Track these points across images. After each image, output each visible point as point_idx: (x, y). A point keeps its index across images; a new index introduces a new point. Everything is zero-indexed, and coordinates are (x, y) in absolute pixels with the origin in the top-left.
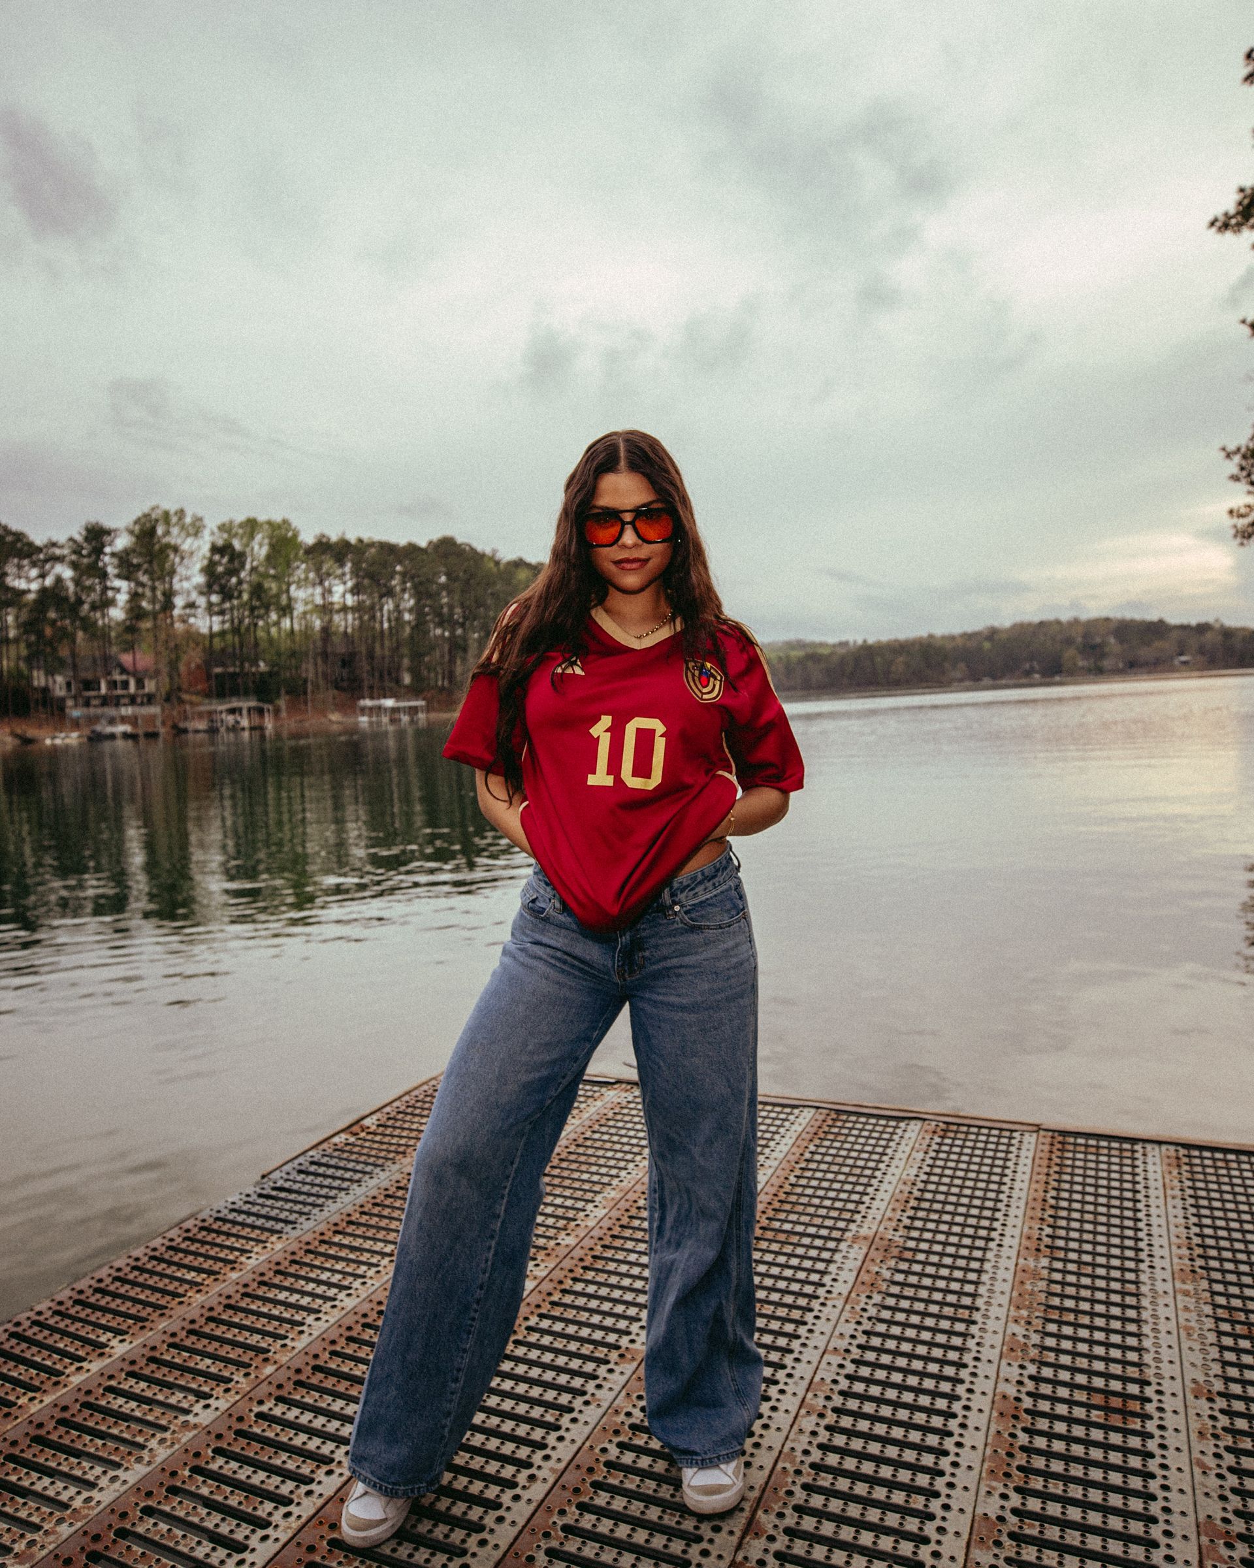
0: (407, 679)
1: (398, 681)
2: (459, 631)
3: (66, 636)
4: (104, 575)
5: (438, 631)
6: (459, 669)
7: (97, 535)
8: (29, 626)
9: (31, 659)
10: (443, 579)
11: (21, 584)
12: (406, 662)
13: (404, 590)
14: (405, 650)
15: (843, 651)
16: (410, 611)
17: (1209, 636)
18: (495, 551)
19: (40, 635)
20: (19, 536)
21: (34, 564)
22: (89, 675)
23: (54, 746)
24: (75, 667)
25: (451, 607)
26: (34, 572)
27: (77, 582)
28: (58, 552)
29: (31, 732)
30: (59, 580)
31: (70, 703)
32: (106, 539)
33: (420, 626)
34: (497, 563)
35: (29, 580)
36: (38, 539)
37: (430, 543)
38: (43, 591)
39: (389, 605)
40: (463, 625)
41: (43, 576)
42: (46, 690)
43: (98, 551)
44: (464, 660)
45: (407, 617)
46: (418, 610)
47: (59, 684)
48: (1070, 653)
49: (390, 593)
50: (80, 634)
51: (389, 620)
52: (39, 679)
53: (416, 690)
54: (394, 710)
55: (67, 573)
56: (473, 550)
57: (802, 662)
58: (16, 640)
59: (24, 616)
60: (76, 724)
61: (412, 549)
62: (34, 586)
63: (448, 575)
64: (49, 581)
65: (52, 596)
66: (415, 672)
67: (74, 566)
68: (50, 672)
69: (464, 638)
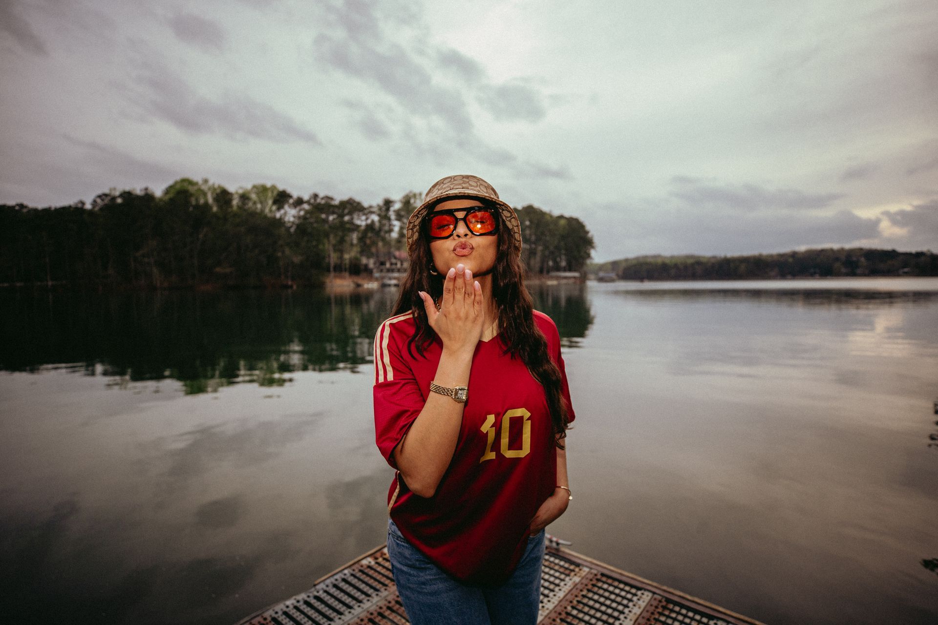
2: (533, 246)
3: (374, 243)
4: (389, 219)
6: (532, 262)
7: (388, 203)
8: (361, 239)
9: (362, 252)
11: (358, 222)
15: (713, 261)
18: (551, 212)
19: (365, 244)
20: (359, 204)
21: (364, 214)
22: (382, 259)
23: (368, 289)
24: (378, 257)
25: (530, 235)
26: (364, 218)
27: (380, 221)
28: (373, 210)
29: (360, 282)
30: (373, 222)
31: (375, 271)
32: (391, 204)
34: (551, 216)
35: (362, 221)
36: (366, 204)
37: (524, 208)
38: (367, 226)
40: (534, 243)
41: (367, 219)
42: (366, 266)
43: (388, 209)
47: (371, 263)
48: (837, 265)
50: (380, 244)
52: (364, 260)
55: (375, 218)
56: (541, 211)
57: (693, 265)
58: (356, 245)
59: (360, 235)
60: (377, 279)
62: (363, 224)
63: (530, 221)
64: (369, 221)
65: (370, 227)
67: (379, 215)
68: (368, 257)
69: (535, 249)
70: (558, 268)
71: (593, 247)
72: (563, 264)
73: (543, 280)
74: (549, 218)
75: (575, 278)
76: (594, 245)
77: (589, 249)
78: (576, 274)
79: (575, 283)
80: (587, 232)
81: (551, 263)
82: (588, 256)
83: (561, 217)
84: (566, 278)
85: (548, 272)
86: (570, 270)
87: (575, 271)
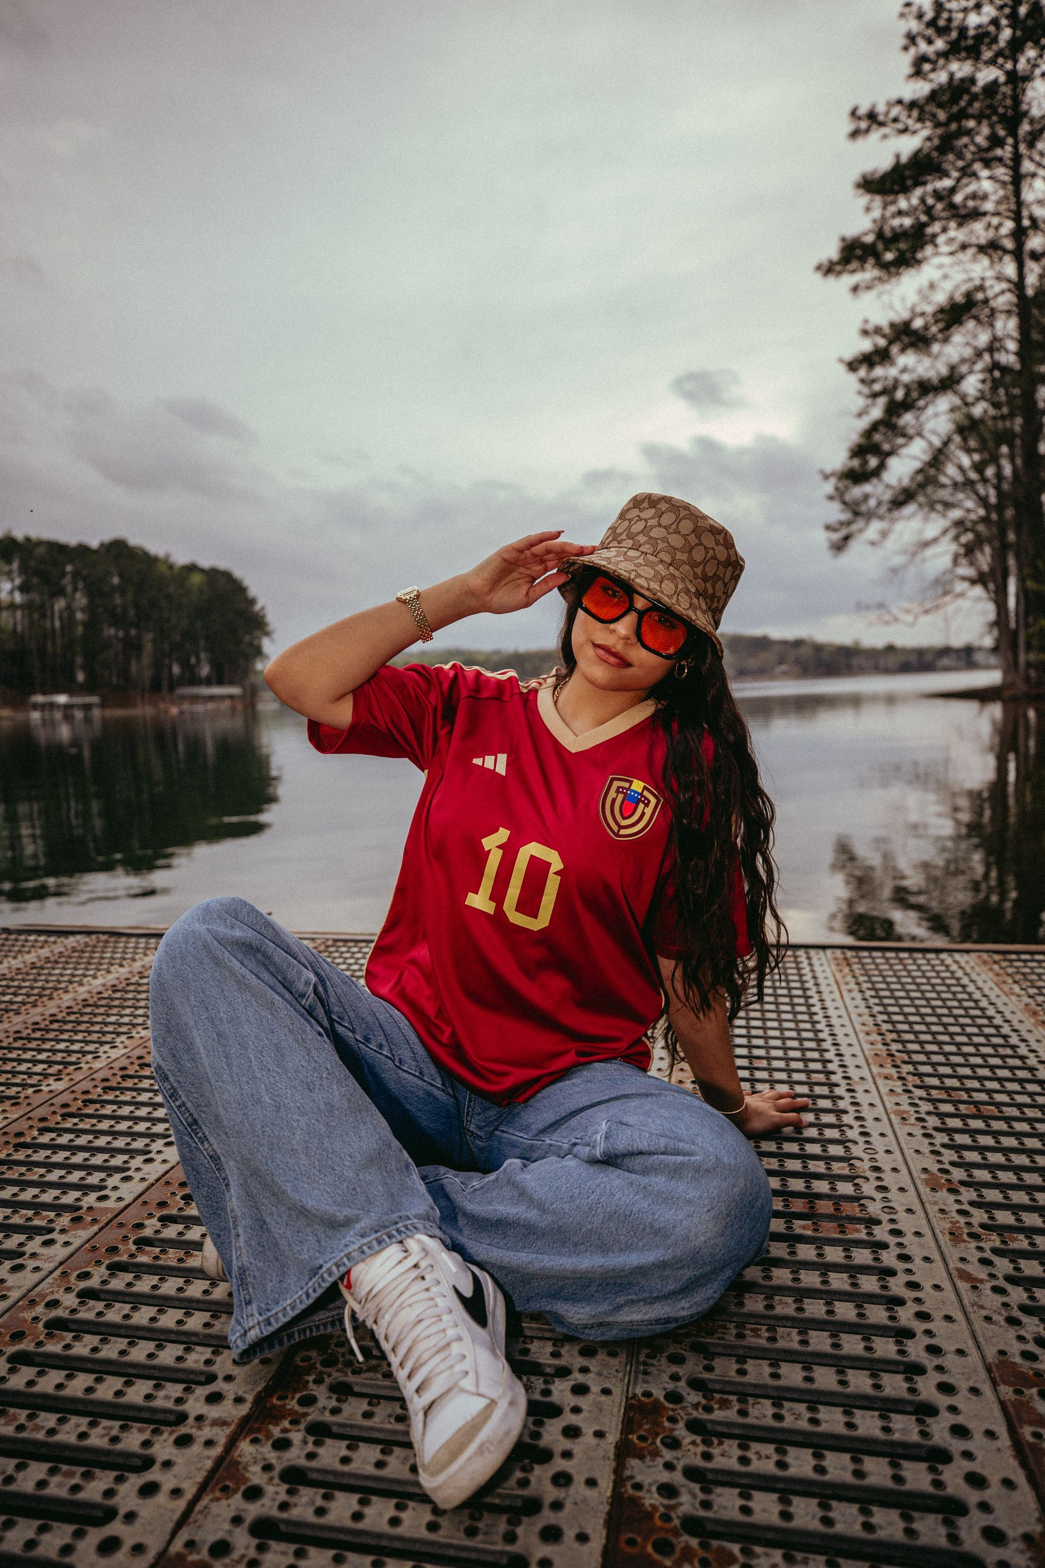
0: (80, 677)
1: (72, 678)
2: (133, 632)
5: (112, 631)
6: (134, 667)
10: (116, 580)
12: (79, 660)
13: (75, 589)
14: (78, 649)
16: (83, 610)
17: (803, 650)
18: (168, 556)
25: (125, 607)
33: (92, 625)
34: (171, 567)
37: (102, 545)
39: (60, 604)
40: (137, 626)
44: (139, 657)
45: (79, 616)
46: (91, 609)
49: (61, 592)
51: (61, 618)
53: (88, 688)
54: (67, 707)
56: (146, 554)
61: (83, 550)
63: (121, 576)
66: (88, 669)
70: (195, 681)
71: (267, 634)
72: (205, 670)
73: (162, 706)
74: (163, 568)
75: (231, 697)
76: (270, 628)
77: (259, 638)
78: (235, 690)
79: (233, 710)
80: (252, 602)
81: (176, 669)
82: (258, 652)
83: (192, 568)
84: (212, 698)
85: (171, 690)
86: (220, 682)
87: (231, 683)
